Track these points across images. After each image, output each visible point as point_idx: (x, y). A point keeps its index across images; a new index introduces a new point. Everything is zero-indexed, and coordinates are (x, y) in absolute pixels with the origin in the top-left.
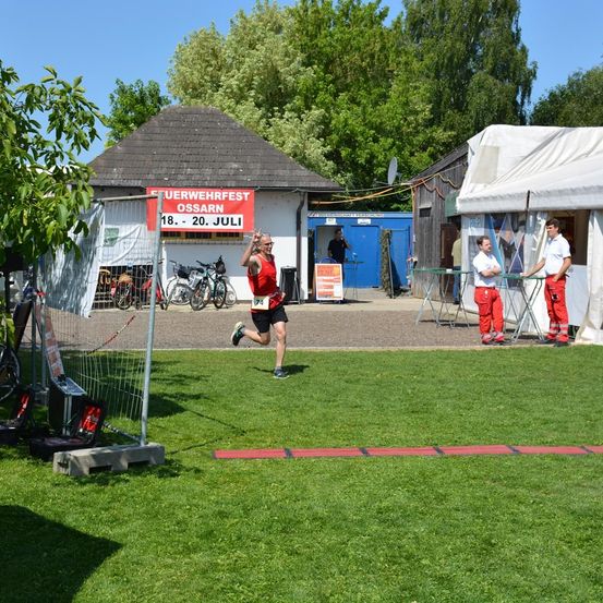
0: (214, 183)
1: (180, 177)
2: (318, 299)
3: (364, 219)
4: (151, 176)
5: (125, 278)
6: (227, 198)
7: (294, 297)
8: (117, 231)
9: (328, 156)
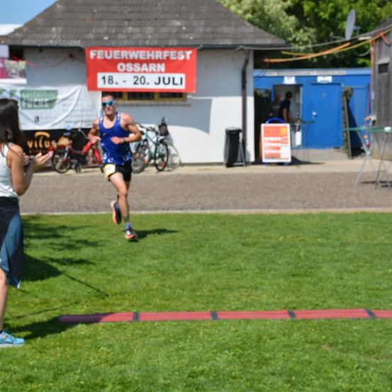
0: (156, 43)
1: (121, 36)
2: (264, 160)
3: (325, 77)
4: (91, 36)
5: (64, 141)
6: (168, 58)
7: (239, 159)
8: (56, 93)
9: (289, 11)
